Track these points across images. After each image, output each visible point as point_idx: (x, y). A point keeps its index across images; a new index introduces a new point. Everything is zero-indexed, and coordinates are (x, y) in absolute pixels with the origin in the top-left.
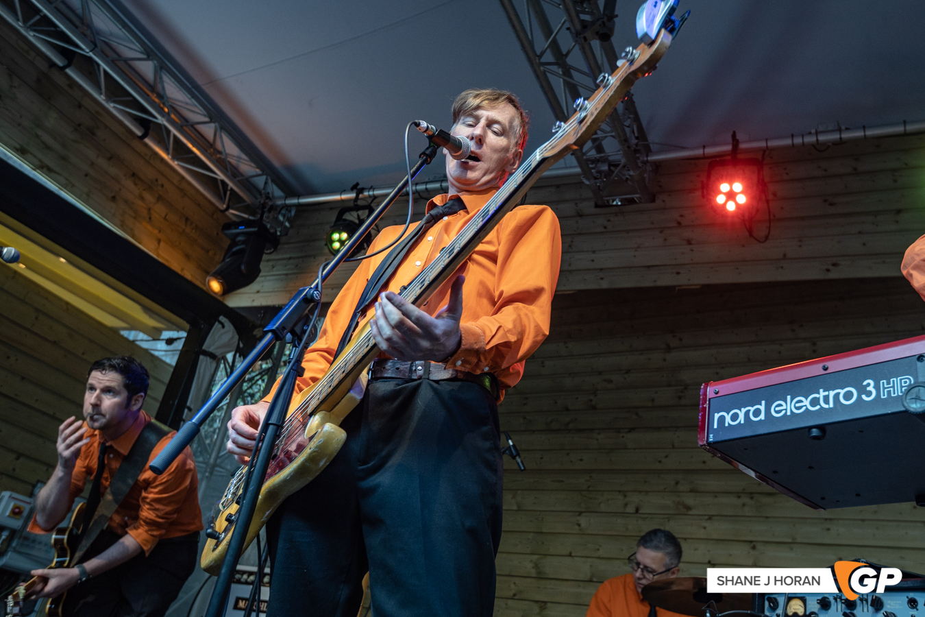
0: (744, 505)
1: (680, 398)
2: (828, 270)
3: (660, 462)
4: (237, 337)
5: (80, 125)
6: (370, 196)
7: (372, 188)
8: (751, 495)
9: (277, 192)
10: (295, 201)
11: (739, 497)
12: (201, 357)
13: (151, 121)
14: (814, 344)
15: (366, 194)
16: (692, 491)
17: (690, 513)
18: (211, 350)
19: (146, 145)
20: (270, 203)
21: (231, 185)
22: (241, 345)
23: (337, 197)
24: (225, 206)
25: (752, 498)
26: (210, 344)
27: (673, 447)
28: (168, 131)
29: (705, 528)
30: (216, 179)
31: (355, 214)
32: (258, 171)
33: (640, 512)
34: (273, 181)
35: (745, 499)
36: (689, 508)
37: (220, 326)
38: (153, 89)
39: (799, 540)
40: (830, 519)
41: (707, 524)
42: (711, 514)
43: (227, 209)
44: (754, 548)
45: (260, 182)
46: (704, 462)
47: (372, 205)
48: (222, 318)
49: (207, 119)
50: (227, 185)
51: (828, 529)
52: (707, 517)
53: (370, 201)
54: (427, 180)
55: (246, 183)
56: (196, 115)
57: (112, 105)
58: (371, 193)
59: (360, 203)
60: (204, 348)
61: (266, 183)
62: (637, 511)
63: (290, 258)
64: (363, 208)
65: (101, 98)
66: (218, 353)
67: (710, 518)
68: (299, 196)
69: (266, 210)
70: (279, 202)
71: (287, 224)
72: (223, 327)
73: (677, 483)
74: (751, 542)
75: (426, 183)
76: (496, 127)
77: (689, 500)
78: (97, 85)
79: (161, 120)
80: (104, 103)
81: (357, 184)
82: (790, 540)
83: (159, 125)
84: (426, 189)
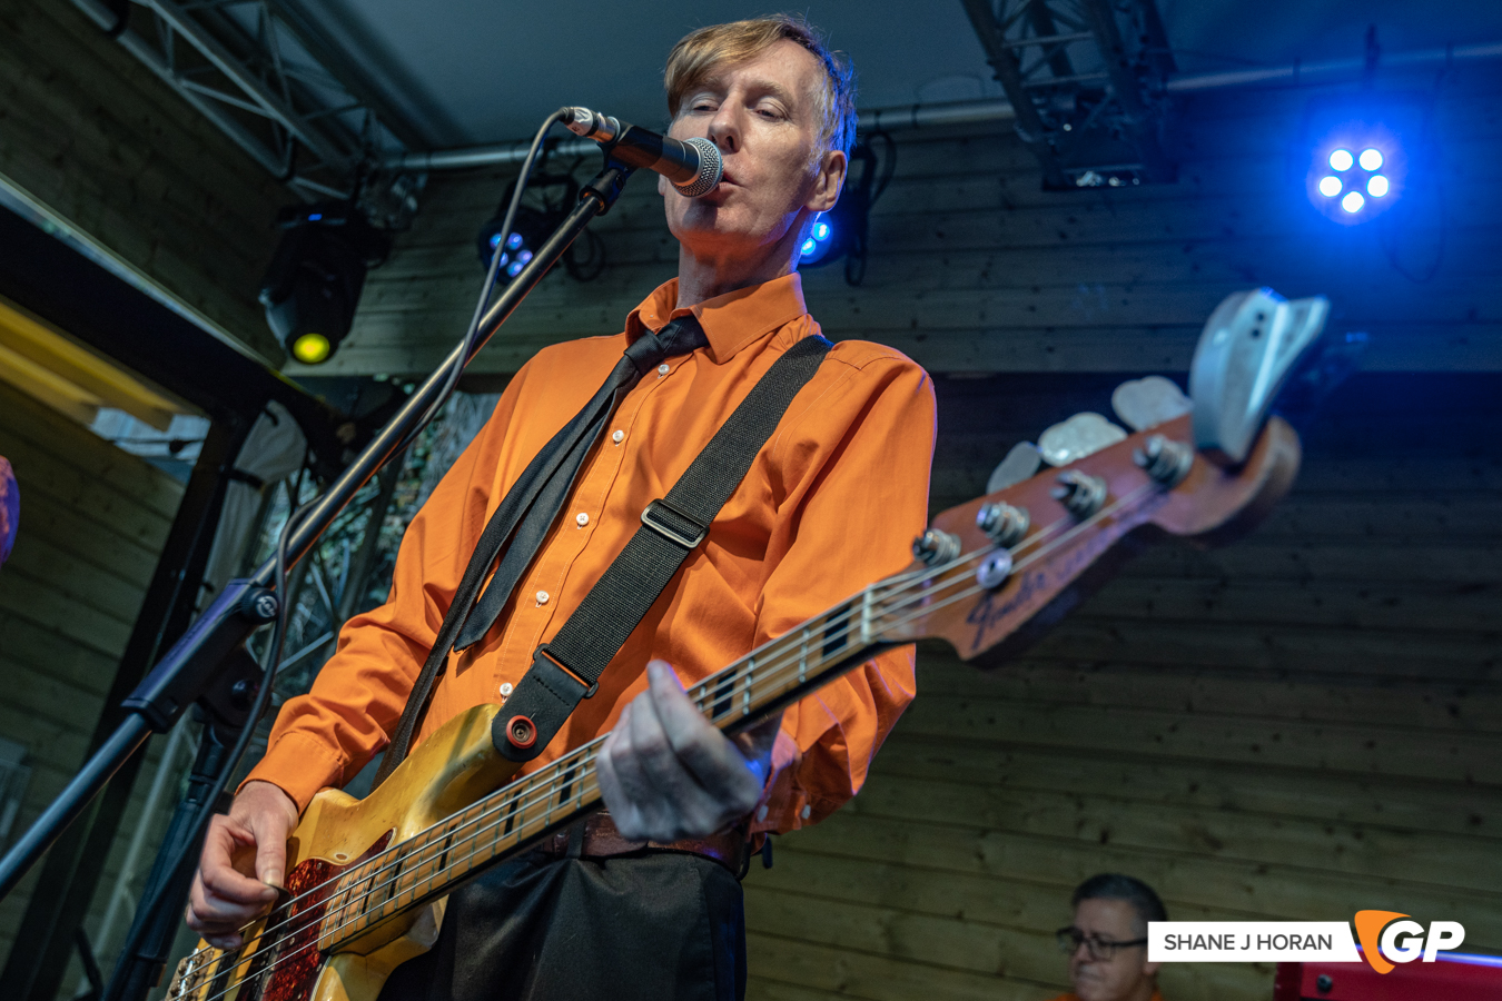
0: (1340, 849)
1: (1209, 604)
3: (1159, 739)
4: (303, 443)
6: (569, 156)
8: (1358, 831)
9: (387, 139)
10: (421, 162)
11: (1330, 831)
12: (232, 485)
15: (563, 149)
16: (1229, 807)
17: (1220, 854)
18: (252, 469)
20: (374, 165)
21: (292, 129)
22: (313, 458)
24: (284, 171)
25: (1358, 836)
26: (246, 460)
27: (1190, 709)
29: (1250, 890)
30: (257, 116)
31: (539, 193)
32: (352, 101)
33: (1114, 840)
34: (380, 118)
35: (1346, 839)
36: (1216, 844)
37: (268, 421)
41: (1257, 883)
43: (290, 176)
45: (357, 118)
46: (1255, 748)
48: (273, 406)
52: (1255, 867)
53: (570, 163)
55: (329, 125)
58: (573, 149)
59: (553, 170)
60: (238, 464)
61: (367, 122)
62: (1104, 838)
63: (413, 279)
64: (557, 180)
66: (266, 475)
67: (1263, 870)
68: (431, 150)
69: (364, 179)
70: (392, 164)
71: (412, 203)
72: (275, 422)
73: (1194, 788)
76: (769, 103)
77: (1219, 829)
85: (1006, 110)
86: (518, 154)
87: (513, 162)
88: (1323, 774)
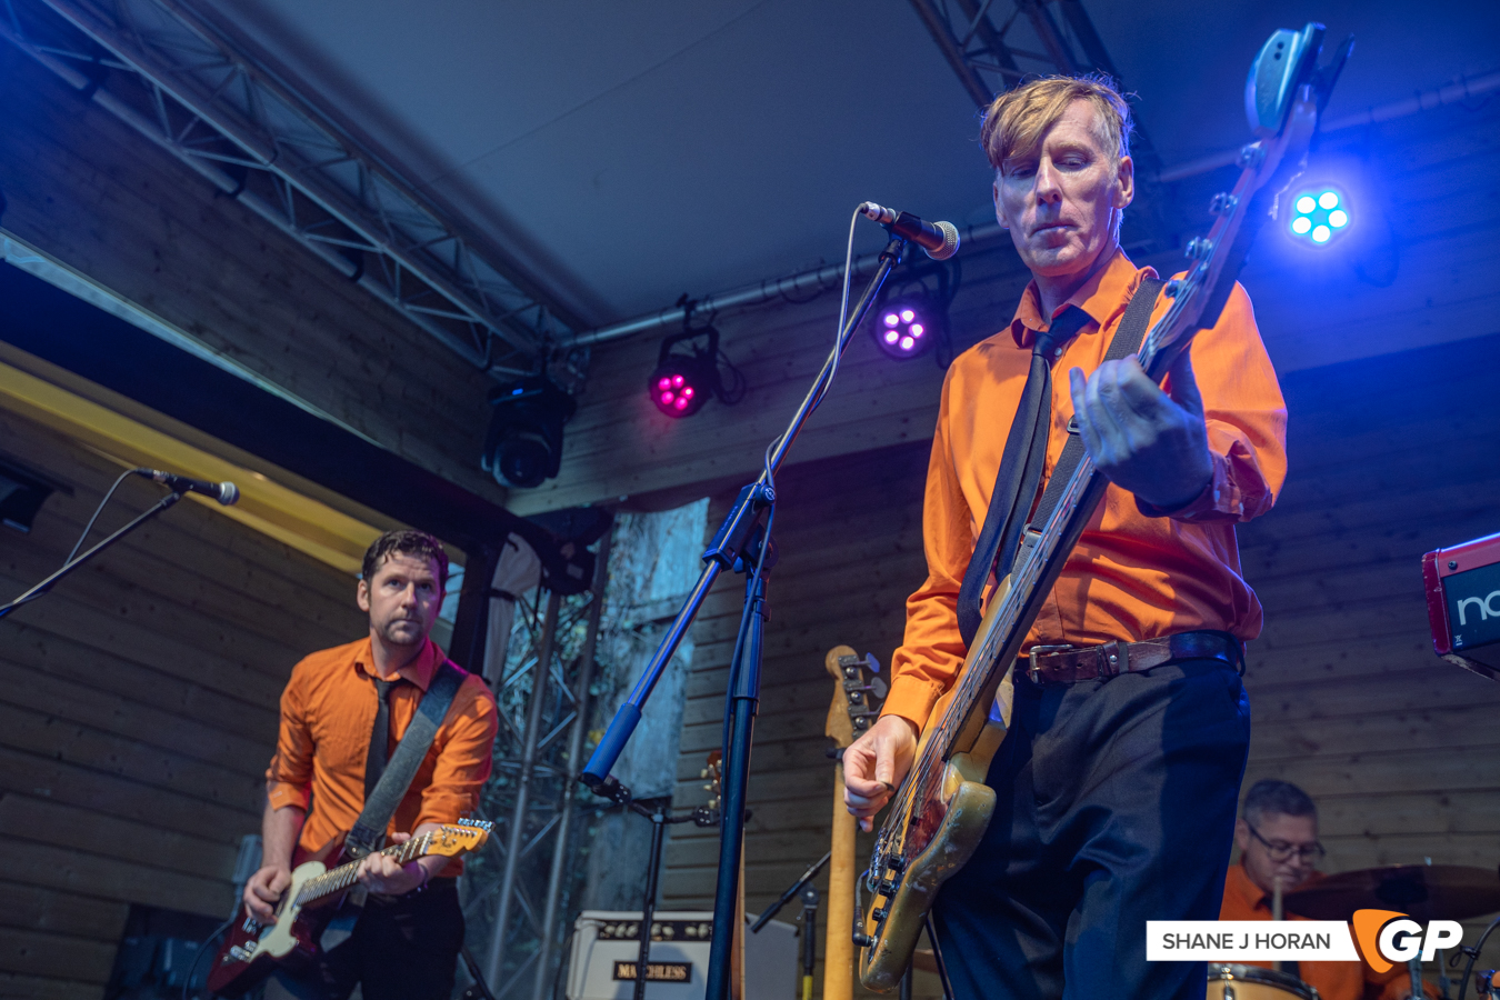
0: (1413, 731)
1: (1268, 565)
4: (538, 562)
5: (267, 276)
6: (706, 312)
7: (708, 298)
8: (1426, 715)
9: (556, 326)
10: (590, 338)
11: (1403, 719)
12: (493, 601)
13: (361, 252)
15: (700, 308)
16: (1316, 716)
17: (1317, 753)
18: (505, 587)
19: (362, 290)
20: (553, 347)
21: (492, 328)
22: (546, 573)
23: (654, 321)
24: (485, 363)
25: (1426, 718)
26: (500, 580)
28: (391, 262)
29: (1348, 777)
30: (466, 323)
31: (688, 343)
32: (528, 301)
34: (551, 312)
35: (1416, 723)
36: (1313, 746)
37: (512, 549)
38: (359, 203)
41: (1352, 770)
42: (1354, 751)
43: (489, 366)
45: (531, 315)
46: (1329, 667)
47: (714, 324)
48: (513, 537)
49: (443, 234)
50: (486, 329)
52: (1349, 758)
53: (707, 318)
54: (794, 272)
55: (513, 321)
56: (428, 231)
57: (308, 236)
58: (708, 306)
59: (694, 324)
60: (495, 584)
61: (541, 316)
64: (700, 332)
65: (290, 229)
66: (514, 591)
67: (1355, 759)
68: (595, 329)
69: (549, 358)
70: (567, 343)
71: (581, 375)
72: (516, 549)
73: (1286, 707)
74: (1439, 792)
75: (795, 277)
77: (1313, 734)
78: (280, 209)
79: (380, 247)
80: (295, 236)
81: (685, 296)
83: (374, 255)
84: (796, 286)
86: (667, 318)
87: (664, 325)
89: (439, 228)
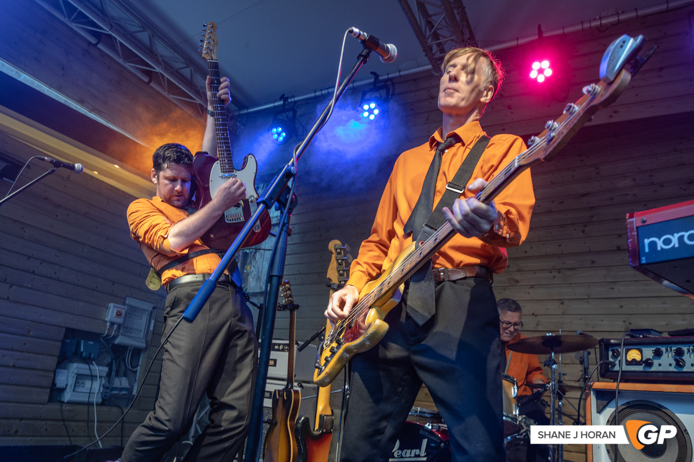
0: (554, 277)
2: (611, 116)
5: (111, 80)
6: (292, 102)
7: (293, 97)
8: (559, 271)
9: (234, 107)
10: (246, 111)
11: (551, 272)
13: (152, 71)
14: (597, 168)
15: (290, 100)
16: (519, 270)
17: (518, 284)
19: (152, 87)
20: (231, 115)
23: (272, 105)
28: (163, 76)
29: (529, 293)
30: (196, 103)
31: (284, 115)
35: (556, 274)
36: (517, 282)
38: (150, 52)
39: (592, 297)
40: (614, 282)
41: (530, 291)
42: (532, 284)
44: (562, 303)
46: (526, 252)
47: (295, 107)
49: (185, 66)
50: (203, 106)
51: (613, 288)
52: (530, 286)
53: (292, 105)
54: (328, 86)
56: (179, 64)
57: (128, 64)
58: (293, 100)
59: (287, 107)
64: (289, 110)
65: (120, 61)
67: (532, 287)
68: (248, 108)
70: (236, 114)
74: (560, 300)
75: (328, 88)
77: (517, 277)
78: (116, 52)
79: (158, 70)
80: (123, 63)
81: (284, 95)
82: (587, 297)
83: (156, 73)
84: (328, 92)
85: (430, 67)
86: (276, 104)
87: (275, 107)
88: (547, 256)
89: (183, 63)
